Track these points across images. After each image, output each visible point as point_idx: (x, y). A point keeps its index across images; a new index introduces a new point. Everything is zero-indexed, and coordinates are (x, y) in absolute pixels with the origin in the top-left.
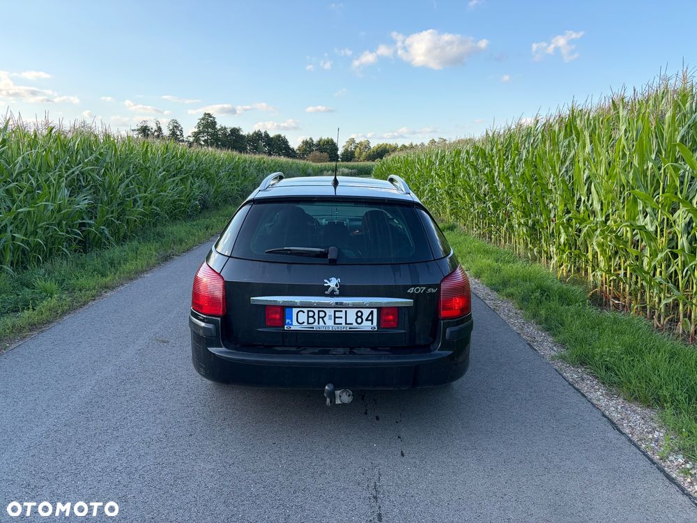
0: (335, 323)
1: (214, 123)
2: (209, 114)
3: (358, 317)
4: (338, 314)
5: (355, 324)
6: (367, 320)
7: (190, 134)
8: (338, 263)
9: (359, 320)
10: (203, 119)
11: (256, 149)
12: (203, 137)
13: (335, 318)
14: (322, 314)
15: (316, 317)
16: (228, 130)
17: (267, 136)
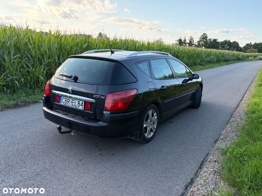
0: (72, 105)
1: (207, 37)
2: (205, 34)
3: (78, 104)
4: (73, 101)
5: (77, 106)
6: (81, 105)
7: (196, 42)
8: (77, 82)
9: (79, 105)
10: (202, 36)
11: (223, 48)
12: (201, 43)
13: (72, 102)
14: (69, 101)
15: (67, 101)
16: (212, 40)
17: (229, 42)
